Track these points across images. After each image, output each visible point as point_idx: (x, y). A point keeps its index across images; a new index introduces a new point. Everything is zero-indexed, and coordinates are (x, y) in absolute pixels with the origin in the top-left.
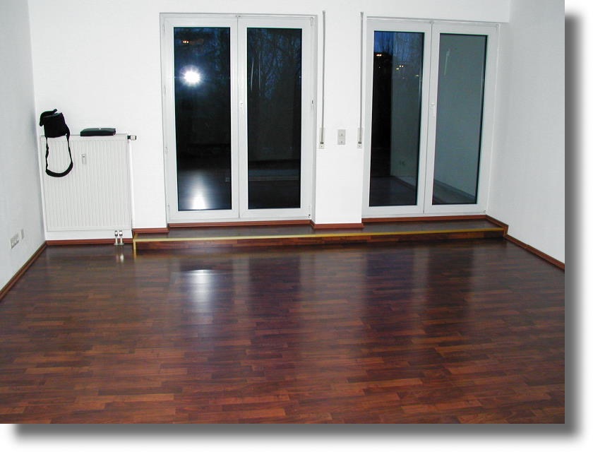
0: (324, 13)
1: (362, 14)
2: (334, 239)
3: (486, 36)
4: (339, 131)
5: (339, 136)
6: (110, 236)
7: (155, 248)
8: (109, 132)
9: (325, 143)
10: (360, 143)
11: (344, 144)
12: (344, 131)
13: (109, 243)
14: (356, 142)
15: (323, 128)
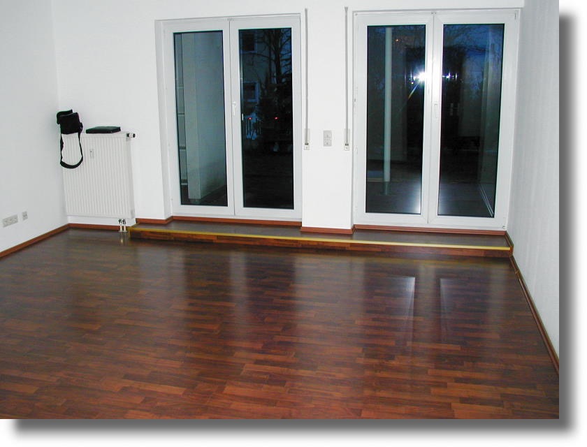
2: (311, 244)
4: (325, 132)
5: (324, 137)
6: (115, 223)
7: (145, 237)
9: (310, 144)
10: (347, 145)
11: (330, 145)
12: (330, 132)
13: (114, 229)
14: (343, 145)
15: (307, 129)
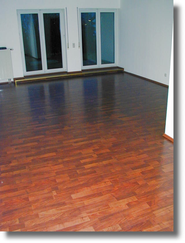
0: (66, 8)
1: (77, 8)
3: (114, 13)
4: (73, 44)
6: (7, 81)
8: (5, 48)
9: (69, 47)
10: (79, 47)
11: (75, 47)
12: (74, 44)
13: (7, 83)
14: (78, 47)
15: (68, 43)
